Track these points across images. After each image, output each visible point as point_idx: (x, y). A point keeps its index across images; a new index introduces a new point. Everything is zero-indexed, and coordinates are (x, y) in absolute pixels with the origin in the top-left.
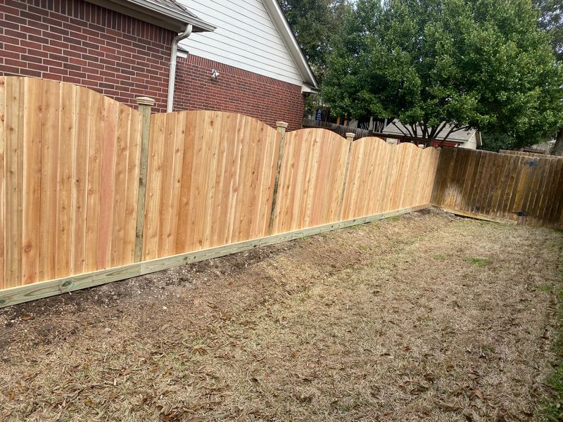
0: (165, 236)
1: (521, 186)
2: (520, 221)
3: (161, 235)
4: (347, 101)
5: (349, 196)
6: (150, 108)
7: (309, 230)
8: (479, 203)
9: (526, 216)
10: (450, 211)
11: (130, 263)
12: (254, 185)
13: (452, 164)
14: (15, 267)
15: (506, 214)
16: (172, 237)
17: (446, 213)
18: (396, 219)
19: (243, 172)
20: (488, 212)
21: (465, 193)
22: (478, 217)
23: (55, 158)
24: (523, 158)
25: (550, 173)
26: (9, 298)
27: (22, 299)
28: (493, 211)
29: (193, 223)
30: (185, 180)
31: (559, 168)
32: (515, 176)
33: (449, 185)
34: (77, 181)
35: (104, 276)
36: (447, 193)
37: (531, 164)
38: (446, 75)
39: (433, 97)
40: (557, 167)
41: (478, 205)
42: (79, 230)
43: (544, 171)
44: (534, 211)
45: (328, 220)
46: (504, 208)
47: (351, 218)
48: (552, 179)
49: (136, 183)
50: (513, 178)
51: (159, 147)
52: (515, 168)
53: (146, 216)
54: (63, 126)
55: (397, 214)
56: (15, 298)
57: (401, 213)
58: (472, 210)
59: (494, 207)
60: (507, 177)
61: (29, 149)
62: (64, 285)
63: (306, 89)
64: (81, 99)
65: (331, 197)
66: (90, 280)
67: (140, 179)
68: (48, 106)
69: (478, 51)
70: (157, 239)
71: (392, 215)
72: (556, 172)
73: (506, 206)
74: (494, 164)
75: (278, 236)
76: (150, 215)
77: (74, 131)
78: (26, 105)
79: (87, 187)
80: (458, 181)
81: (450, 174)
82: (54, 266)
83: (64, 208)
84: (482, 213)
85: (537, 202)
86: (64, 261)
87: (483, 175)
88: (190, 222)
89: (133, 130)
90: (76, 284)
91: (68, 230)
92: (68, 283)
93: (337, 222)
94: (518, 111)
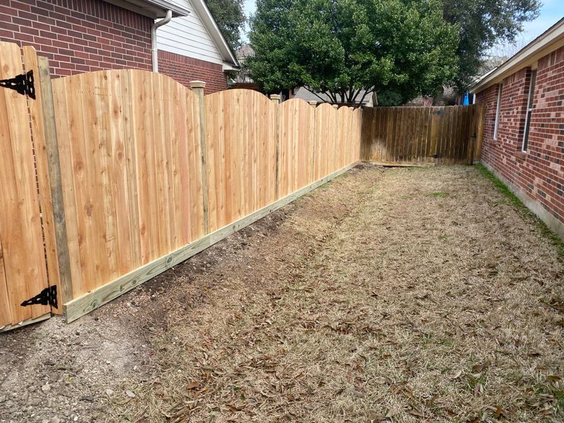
0: (220, 209)
1: (433, 133)
2: (437, 162)
3: (217, 208)
4: (278, 74)
5: (317, 158)
6: (203, 89)
7: (298, 192)
8: (401, 152)
9: (441, 157)
10: (378, 164)
11: (202, 236)
12: (265, 155)
13: (374, 121)
14: (137, 249)
15: (425, 158)
16: (223, 209)
17: (376, 165)
18: (345, 175)
19: (258, 143)
20: (410, 159)
21: (389, 146)
22: (403, 165)
23: (153, 144)
24: (432, 108)
25: (454, 118)
26: (138, 278)
27: (145, 278)
28: (414, 157)
29: (234, 195)
30: (227, 155)
31: (461, 114)
32: (427, 125)
33: (374, 141)
34: (167, 163)
35: (190, 250)
36: (373, 149)
37: (439, 113)
38: (365, 42)
39: (356, 63)
40: (459, 113)
41: (400, 154)
42: (171, 209)
43: (449, 118)
44: (446, 152)
45: (307, 182)
46: (422, 153)
47: (319, 179)
48: (456, 123)
49: (200, 162)
50: (426, 127)
51: (210, 126)
52: (426, 118)
53: (208, 191)
54: (155, 113)
55: (344, 171)
56: (142, 278)
57: (347, 169)
58: (397, 160)
59: (414, 154)
60: (421, 126)
61: (137, 136)
62: (168, 261)
63: (227, 67)
64: (164, 86)
65: (307, 161)
66: (182, 255)
67: (203, 157)
68: (145, 95)
69: (389, 19)
70: (215, 211)
71: (342, 173)
72: (458, 116)
73: (423, 151)
74: (409, 117)
75: (282, 200)
76: (210, 190)
77: (162, 116)
78: (133, 96)
79: (173, 168)
80: (381, 136)
81: (374, 131)
82: (159, 245)
83: (161, 190)
84: (405, 160)
85: (448, 144)
86: (165, 240)
87: (401, 128)
88: (232, 194)
89: (195, 113)
90: (175, 259)
91: (165, 209)
92: (170, 259)
93: (313, 183)
94: (425, 68)
